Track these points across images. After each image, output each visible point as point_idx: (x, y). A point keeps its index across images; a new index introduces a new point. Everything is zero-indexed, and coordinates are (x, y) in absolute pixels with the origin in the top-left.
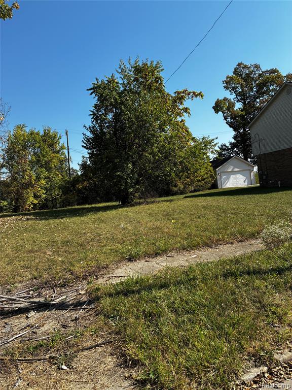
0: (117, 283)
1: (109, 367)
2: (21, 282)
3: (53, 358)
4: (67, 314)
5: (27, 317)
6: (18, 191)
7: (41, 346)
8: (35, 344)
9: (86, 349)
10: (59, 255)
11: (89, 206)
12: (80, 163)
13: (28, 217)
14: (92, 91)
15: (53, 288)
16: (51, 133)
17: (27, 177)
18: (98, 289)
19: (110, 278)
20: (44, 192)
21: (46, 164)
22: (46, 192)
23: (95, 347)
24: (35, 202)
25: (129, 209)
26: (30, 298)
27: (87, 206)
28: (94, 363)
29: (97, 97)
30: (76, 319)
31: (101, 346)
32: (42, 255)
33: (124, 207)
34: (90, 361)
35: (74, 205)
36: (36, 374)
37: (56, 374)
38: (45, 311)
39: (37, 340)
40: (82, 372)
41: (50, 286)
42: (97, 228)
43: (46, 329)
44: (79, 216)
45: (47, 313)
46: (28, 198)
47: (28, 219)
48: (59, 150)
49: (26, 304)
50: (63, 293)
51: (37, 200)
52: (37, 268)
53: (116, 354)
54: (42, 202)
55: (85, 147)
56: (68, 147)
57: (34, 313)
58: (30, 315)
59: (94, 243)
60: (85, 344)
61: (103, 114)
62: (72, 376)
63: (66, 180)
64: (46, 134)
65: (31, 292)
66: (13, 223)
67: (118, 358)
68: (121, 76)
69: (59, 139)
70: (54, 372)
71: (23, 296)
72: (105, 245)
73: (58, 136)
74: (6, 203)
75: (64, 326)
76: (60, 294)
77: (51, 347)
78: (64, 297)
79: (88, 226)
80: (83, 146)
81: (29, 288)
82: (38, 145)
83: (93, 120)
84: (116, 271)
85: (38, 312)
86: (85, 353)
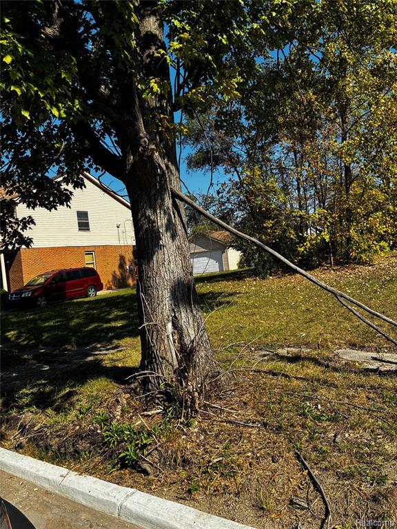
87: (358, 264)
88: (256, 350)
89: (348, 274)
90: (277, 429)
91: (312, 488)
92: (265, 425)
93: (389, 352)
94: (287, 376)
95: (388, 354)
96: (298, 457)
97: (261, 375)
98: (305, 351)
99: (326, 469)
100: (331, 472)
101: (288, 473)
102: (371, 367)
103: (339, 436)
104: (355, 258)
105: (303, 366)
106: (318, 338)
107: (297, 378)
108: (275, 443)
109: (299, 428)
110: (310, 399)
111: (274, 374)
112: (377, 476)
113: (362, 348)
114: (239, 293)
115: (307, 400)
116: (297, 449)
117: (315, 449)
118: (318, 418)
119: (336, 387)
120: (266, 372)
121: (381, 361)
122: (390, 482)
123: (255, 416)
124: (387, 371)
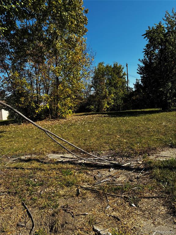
0: (163, 161)
1: (162, 212)
2: (104, 151)
3: (126, 198)
4: (132, 173)
5: (109, 171)
6: (99, 100)
7: (119, 189)
8: (115, 187)
9: (147, 198)
10: (124, 139)
11: (140, 110)
12: (135, 83)
13: (105, 115)
14: (145, 36)
15: (122, 157)
16: (118, 66)
17: (104, 93)
18: (150, 162)
19: (157, 157)
20: (113, 101)
21: (114, 85)
22: (114, 101)
23: (152, 198)
24: (108, 107)
25: (168, 113)
26: (110, 160)
27: (138, 110)
28: (152, 208)
29: (148, 40)
30: (138, 178)
31: (156, 199)
32: (114, 137)
33: (164, 112)
34: (149, 205)
35: (130, 109)
36: (117, 204)
37: (128, 208)
38: (119, 169)
39: (116, 185)
40: (145, 211)
41: (120, 156)
42: (146, 124)
43: (120, 180)
44: (134, 116)
45: (120, 171)
46: (104, 104)
47: (105, 116)
48: (123, 76)
49: (108, 163)
50: (128, 161)
51: (109, 105)
52: (112, 144)
53: (166, 206)
54: (112, 107)
55: (139, 73)
56: (127, 74)
57: (113, 170)
58: (111, 170)
59: (146, 133)
60: (145, 195)
61: (152, 50)
62: (139, 212)
63: (126, 94)
64: (115, 66)
65: (110, 157)
66: (97, 118)
67: (168, 209)
68: (166, 22)
69: (122, 69)
70: (127, 206)
71: (106, 158)
72: (153, 136)
73: (122, 68)
74: (93, 107)
75: (131, 181)
76: (127, 161)
77: (124, 191)
78: (129, 163)
79: (141, 122)
80: (137, 73)
81: (109, 155)
82: (110, 73)
83: (145, 55)
84: (161, 153)
85: (115, 169)
86: (146, 200)
87: (60, 118)
88: (10, 158)
89: (56, 122)
90: (15, 194)
91: (28, 216)
92: (9, 193)
93: (68, 153)
94: (23, 169)
95: (67, 155)
96: (23, 204)
97: (10, 169)
98: (34, 156)
99: (35, 207)
100: (37, 207)
101: (17, 213)
102: (60, 160)
103: (42, 191)
104: (60, 116)
105: (31, 163)
106: (40, 151)
107: (27, 169)
108: (13, 200)
109: (25, 191)
110: (32, 177)
111: (17, 168)
112: (55, 205)
113: (57, 153)
114: (6, 131)
115: (31, 178)
116: (23, 201)
117: (31, 199)
118: (35, 185)
119: (44, 170)
120: (13, 168)
121: (64, 157)
122: (60, 206)
123: (5, 189)
124: (65, 161)
